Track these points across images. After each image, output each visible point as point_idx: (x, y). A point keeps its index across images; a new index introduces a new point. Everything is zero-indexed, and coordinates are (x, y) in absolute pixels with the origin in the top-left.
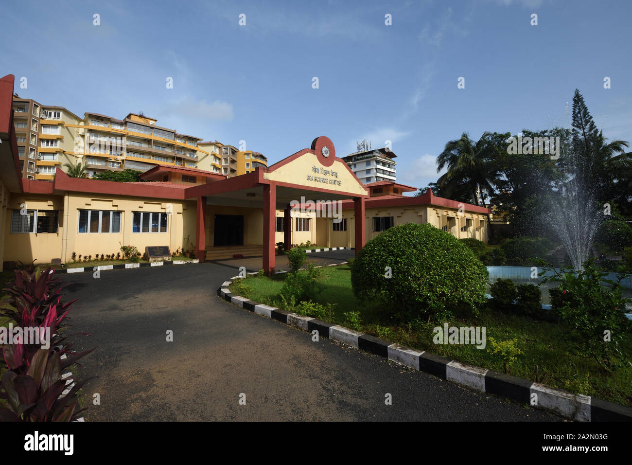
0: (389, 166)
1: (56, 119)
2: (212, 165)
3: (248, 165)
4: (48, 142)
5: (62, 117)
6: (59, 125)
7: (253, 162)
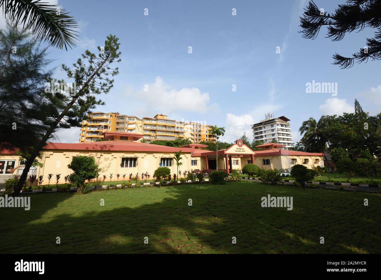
0: (286, 126)
1: (133, 121)
2: (190, 134)
3: (207, 132)
4: (130, 130)
5: (135, 120)
6: (135, 123)
7: (209, 130)
